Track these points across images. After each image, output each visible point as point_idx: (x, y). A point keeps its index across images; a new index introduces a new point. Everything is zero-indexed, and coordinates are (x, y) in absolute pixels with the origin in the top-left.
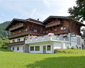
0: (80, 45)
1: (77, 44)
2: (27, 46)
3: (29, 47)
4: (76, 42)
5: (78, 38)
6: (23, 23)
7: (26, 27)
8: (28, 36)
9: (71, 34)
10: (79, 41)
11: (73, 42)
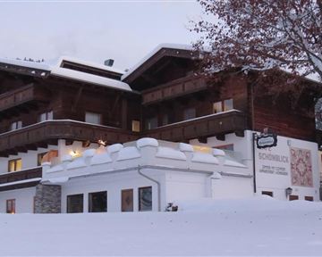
0: (311, 185)
1: (293, 183)
2: (54, 194)
3: (59, 196)
4: (286, 174)
5: (301, 151)
6: (32, 84)
7: (48, 103)
8: (57, 144)
9: (259, 134)
10: (302, 168)
11: (266, 170)
